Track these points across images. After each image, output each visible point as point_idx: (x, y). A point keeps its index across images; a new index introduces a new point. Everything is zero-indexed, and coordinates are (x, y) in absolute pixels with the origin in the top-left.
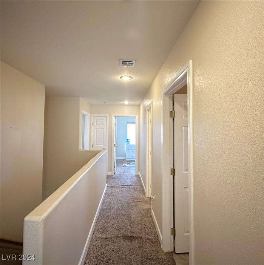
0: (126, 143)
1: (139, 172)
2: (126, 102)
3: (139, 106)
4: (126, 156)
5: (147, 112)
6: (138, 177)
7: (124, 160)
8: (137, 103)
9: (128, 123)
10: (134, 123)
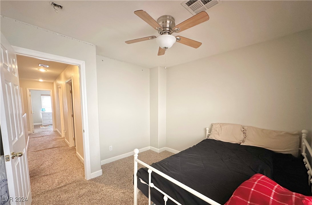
0: (41, 112)
1: (56, 128)
2: (41, 80)
3: (53, 83)
4: (43, 122)
5: (59, 89)
6: (56, 131)
7: (41, 125)
8: (52, 81)
9: (42, 95)
10: (49, 95)
